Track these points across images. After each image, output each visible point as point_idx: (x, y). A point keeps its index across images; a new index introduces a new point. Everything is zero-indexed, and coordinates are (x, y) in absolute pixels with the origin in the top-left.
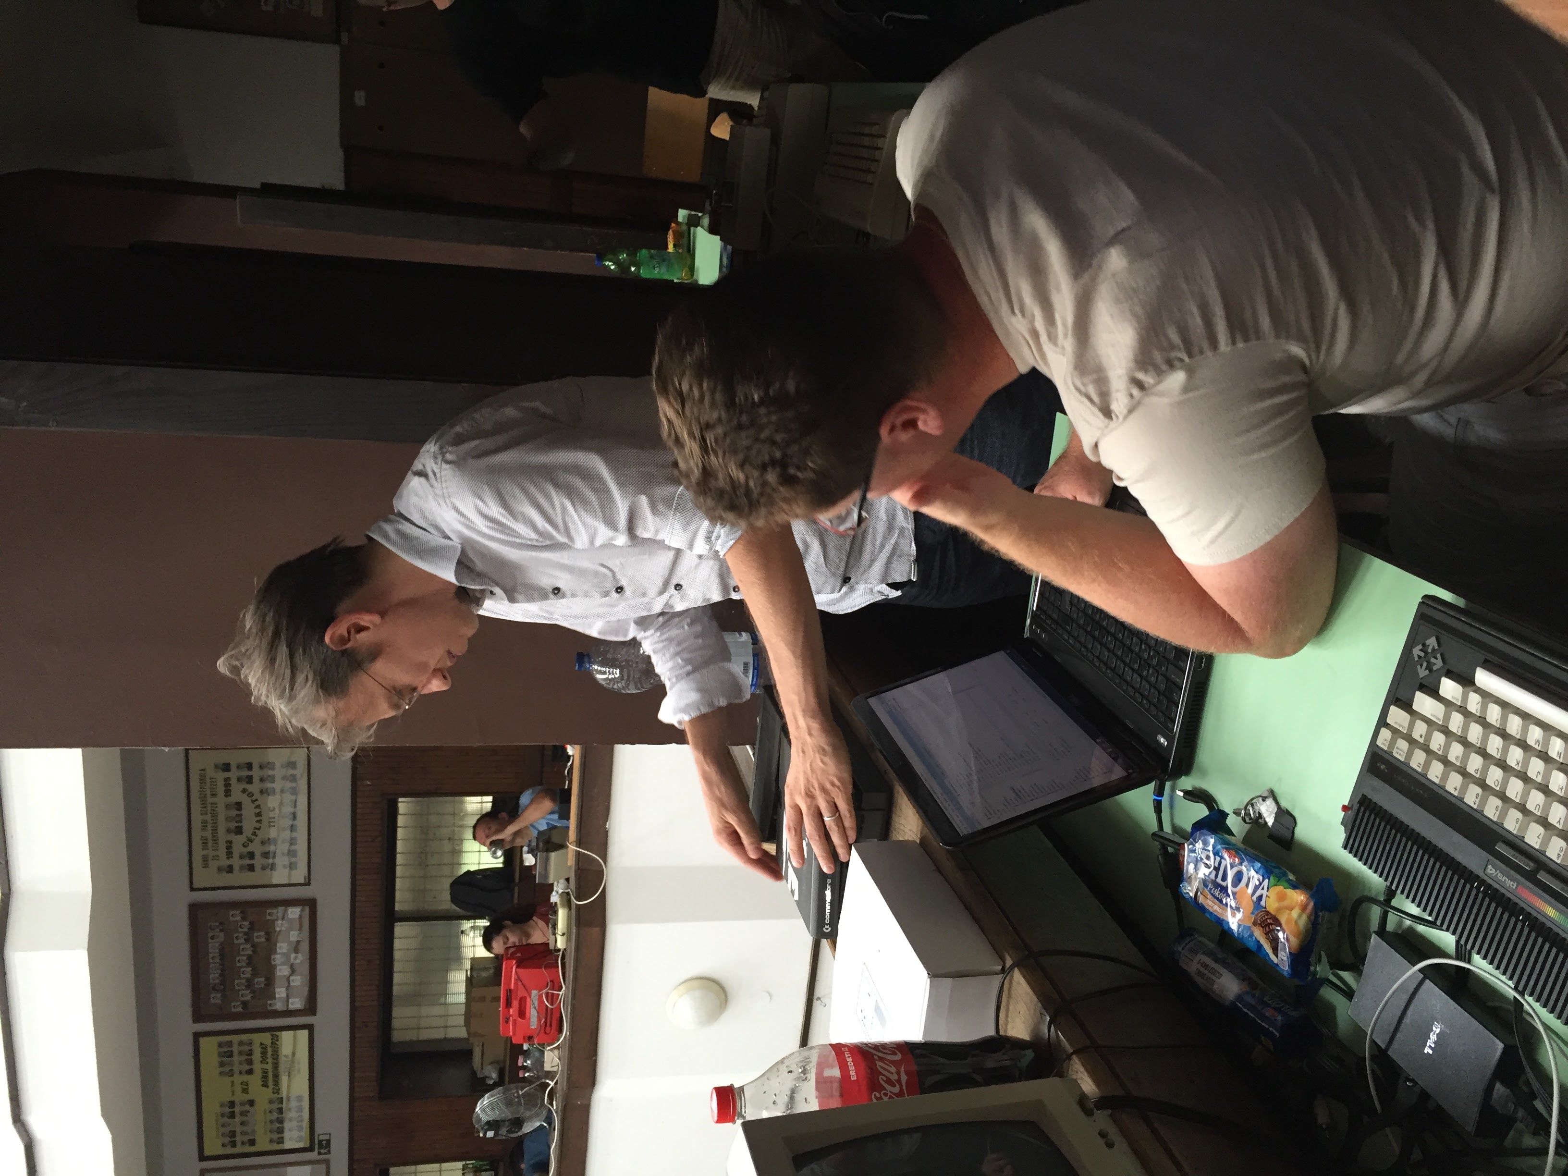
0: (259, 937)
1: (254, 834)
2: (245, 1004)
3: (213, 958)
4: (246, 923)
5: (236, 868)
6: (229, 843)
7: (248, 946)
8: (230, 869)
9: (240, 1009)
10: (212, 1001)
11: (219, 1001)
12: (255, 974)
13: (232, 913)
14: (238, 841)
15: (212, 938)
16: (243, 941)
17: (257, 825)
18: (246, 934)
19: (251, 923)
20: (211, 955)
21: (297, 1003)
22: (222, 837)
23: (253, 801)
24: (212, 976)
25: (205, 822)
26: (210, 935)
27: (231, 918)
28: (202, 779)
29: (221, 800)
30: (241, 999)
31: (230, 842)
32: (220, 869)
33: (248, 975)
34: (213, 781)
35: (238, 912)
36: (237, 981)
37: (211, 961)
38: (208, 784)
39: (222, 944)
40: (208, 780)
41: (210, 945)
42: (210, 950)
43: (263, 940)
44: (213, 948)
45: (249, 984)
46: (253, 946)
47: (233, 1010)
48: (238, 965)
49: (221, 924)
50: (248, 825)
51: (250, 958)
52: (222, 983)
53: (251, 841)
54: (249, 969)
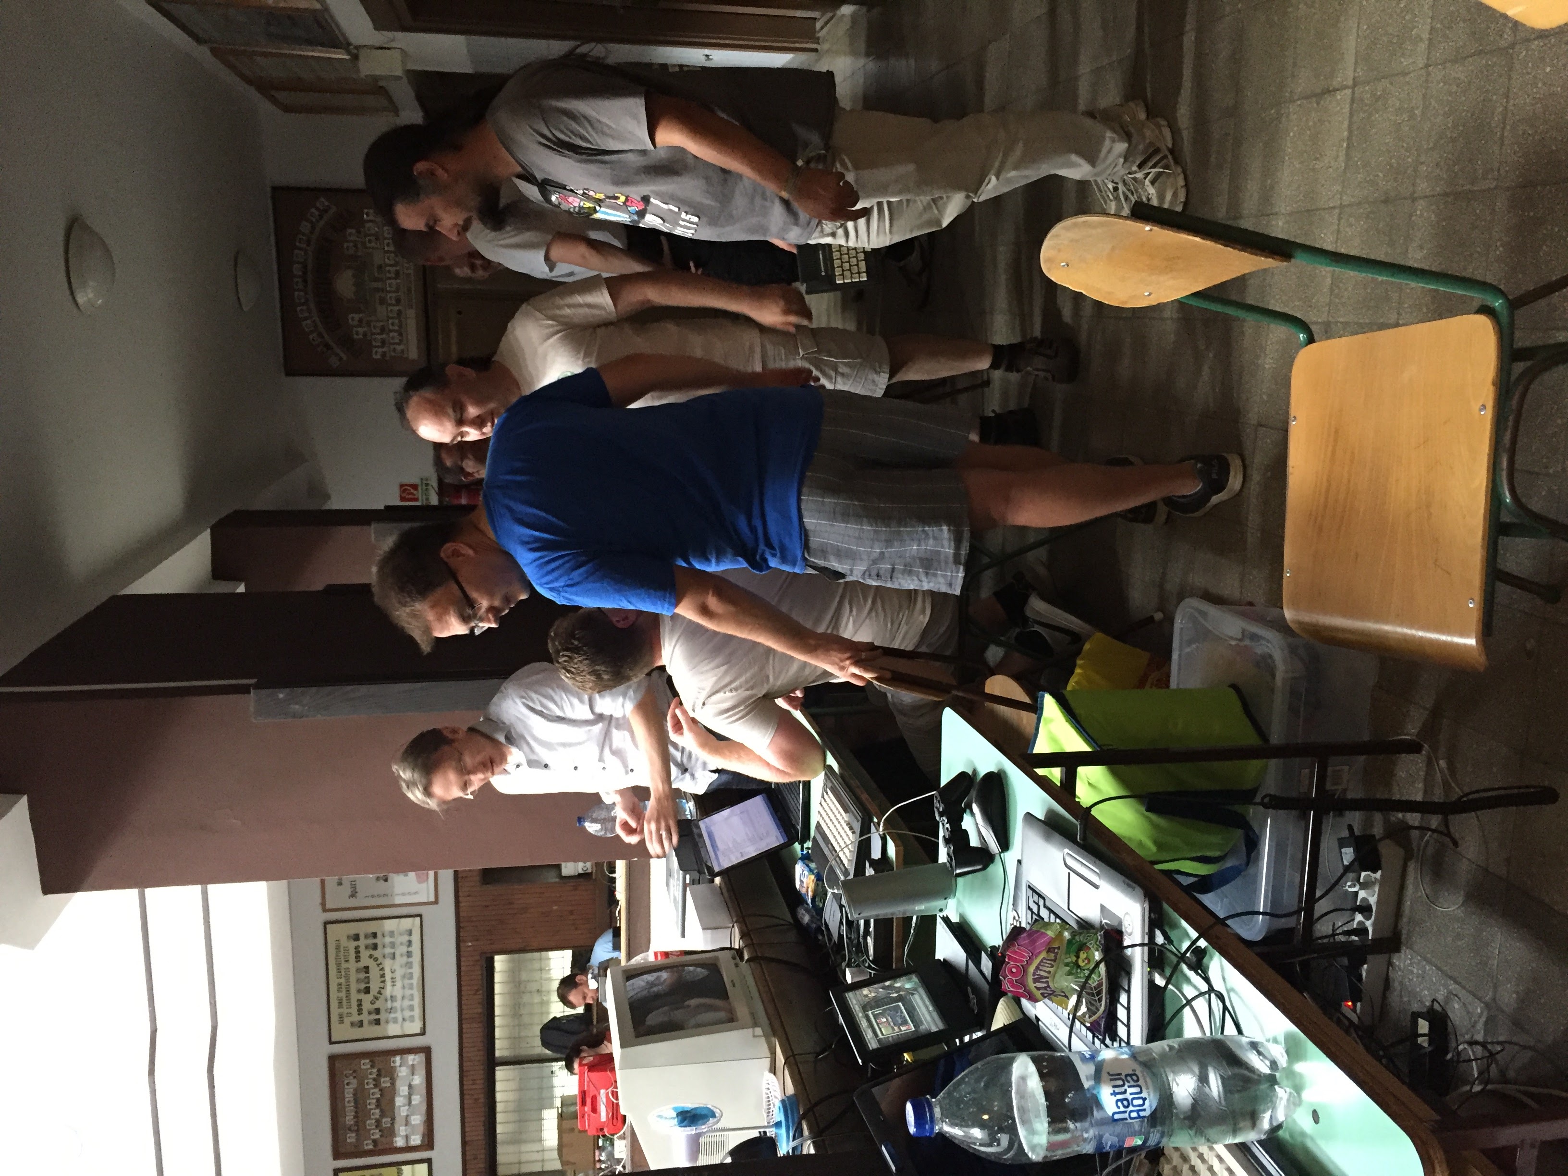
0: (385, 1082)
1: (380, 993)
2: (375, 1142)
3: (349, 1102)
4: (375, 1070)
5: (365, 1023)
6: (360, 1003)
7: (376, 1090)
8: (361, 1024)
9: (371, 1147)
10: (348, 1140)
11: (353, 1140)
12: (383, 1114)
13: (363, 1062)
14: (367, 999)
15: (348, 1084)
16: (372, 1086)
17: (382, 985)
18: (374, 1079)
19: (379, 1071)
20: (347, 1100)
21: (416, 1140)
22: (355, 997)
23: (378, 965)
24: (347, 1118)
25: (340, 984)
26: (346, 1082)
27: (363, 1067)
28: (338, 948)
29: (353, 965)
30: (372, 1137)
31: (361, 1001)
32: (352, 1024)
33: (377, 1117)
34: (346, 950)
35: (368, 1061)
36: (368, 1122)
37: (347, 1104)
38: (342, 953)
39: (355, 1090)
40: (342, 949)
41: (346, 1091)
42: (347, 1096)
43: (389, 1085)
44: (349, 1095)
45: (378, 1123)
46: (381, 1090)
47: (366, 1148)
48: (369, 1107)
49: (355, 1071)
50: (374, 987)
51: (378, 1100)
52: (356, 1124)
53: (377, 998)
54: (377, 1111)
